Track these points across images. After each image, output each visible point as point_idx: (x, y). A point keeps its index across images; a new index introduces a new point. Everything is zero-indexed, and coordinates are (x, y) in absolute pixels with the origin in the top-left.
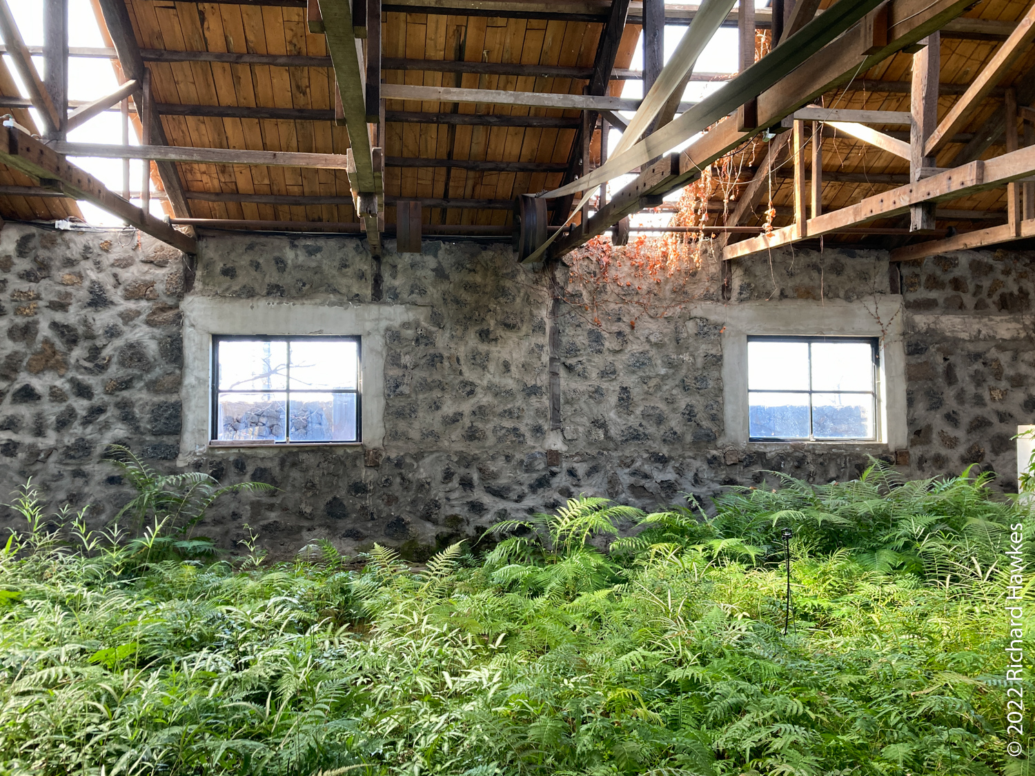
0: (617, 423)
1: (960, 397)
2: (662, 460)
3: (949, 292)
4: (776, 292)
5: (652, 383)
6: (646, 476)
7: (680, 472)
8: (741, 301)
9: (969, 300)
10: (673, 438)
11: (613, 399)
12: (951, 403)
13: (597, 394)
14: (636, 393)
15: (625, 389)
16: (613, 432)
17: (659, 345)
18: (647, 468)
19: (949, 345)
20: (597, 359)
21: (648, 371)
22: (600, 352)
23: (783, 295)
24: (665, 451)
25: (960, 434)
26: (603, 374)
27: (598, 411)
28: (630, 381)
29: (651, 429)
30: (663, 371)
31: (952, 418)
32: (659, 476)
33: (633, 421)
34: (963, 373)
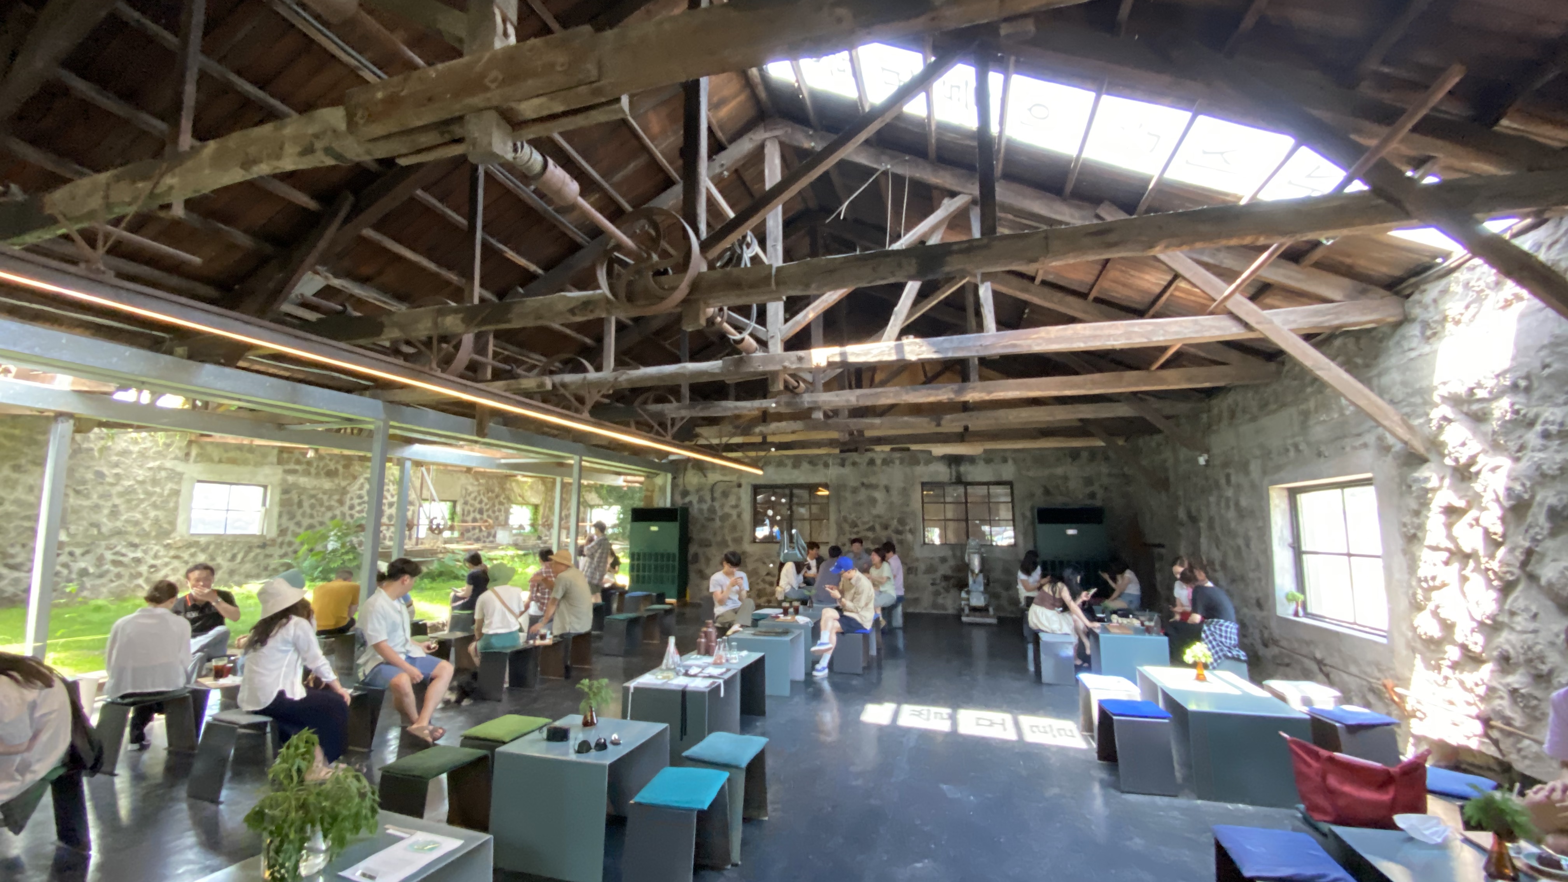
0: (108, 525)
1: (304, 515)
2: (135, 546)
3: (304, 467)
4: (216, 459)
5: (134, 503)
6: (123, 555)
7: (145, 552)
8: (195, 462)
9: (313, 471)
10: (145, 535)
11: (106, 511)
12: (299, 517)
13: (96, 508)
14: (122, 508)
15: (115, 506)
16: (104, 530)
17: (142, 483)
18: (124, 551)
19: (302, 490)
20: (100, 489)
21: (133, 496)
22: (102, 484)
23: (220, 461)
24: (137, 540)
25: (301, 531)
26: (102, 496)
27: (95, 517)
28: (117, 501)
29: (130, 529)
30: (142, 496)
31: (298, 524)
32: (132, 555)
33: (119, 524)
34: (306, 504)
